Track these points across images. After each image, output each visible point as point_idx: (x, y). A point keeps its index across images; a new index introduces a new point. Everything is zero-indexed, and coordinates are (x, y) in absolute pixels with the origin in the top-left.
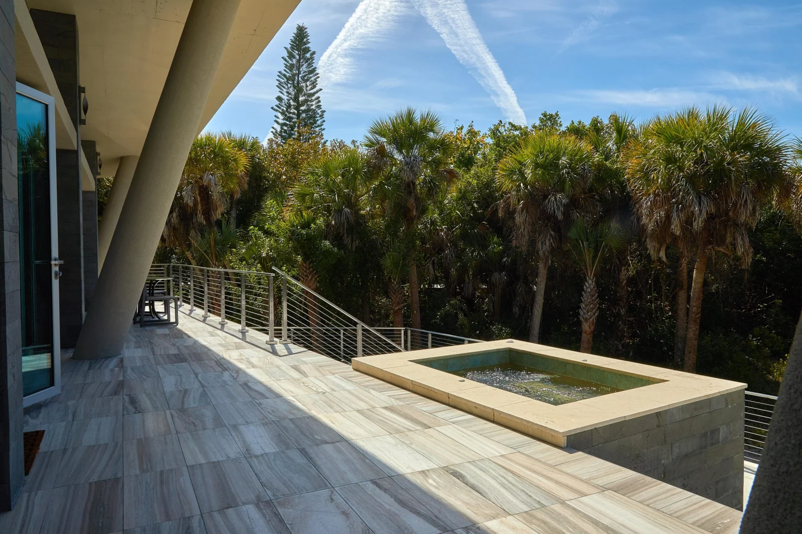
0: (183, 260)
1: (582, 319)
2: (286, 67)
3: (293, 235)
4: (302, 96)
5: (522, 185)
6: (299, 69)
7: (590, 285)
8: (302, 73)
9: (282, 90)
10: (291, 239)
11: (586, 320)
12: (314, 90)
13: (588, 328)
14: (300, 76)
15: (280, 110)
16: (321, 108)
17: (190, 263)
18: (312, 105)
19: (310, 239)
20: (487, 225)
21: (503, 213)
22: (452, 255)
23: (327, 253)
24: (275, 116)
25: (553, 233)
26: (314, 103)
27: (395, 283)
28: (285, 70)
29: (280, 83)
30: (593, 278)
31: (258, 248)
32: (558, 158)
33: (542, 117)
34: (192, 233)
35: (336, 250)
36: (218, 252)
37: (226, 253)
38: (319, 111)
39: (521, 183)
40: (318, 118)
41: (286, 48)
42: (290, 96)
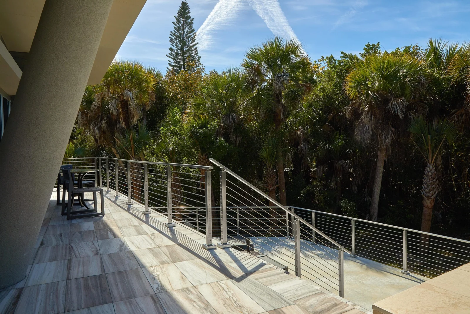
0: (111, 155)
1: (425, 197)
2: (175, 29)
3: (193, 134)
4: (186, 48)
5: (369, 92)
6: (183, 30)
7: (430, 169)
8: (185, 32)
9: (173, 43)
10: (191, 137)
11: (428, 197)
12: (194, 43)
13: (430, 204)
14: (184, 34)
15: (172, 57)
16: (198, 55)
17: (115, 157)
18: (192, 53)
19: (207, 136)
20: (330, 125)
21: (350, 116)
22: (306, 148)
23: (221, 146)
24: (169, 61)
25: (393, 129)
26: (193, 52)
27: (270, 169)
28: (174, 31)
29: (172, 39)
30: (433, 164)
31: (166, 145)
32: (398, 71)
33: (366, 47)
34: (117, 135)
35: (227, 144)
36: (136, 147)
37: (142, 149)
38: (197, 57)
39: (368, 91)
40: (197, 62)
41: (175, 16)
42: (178, 48)
